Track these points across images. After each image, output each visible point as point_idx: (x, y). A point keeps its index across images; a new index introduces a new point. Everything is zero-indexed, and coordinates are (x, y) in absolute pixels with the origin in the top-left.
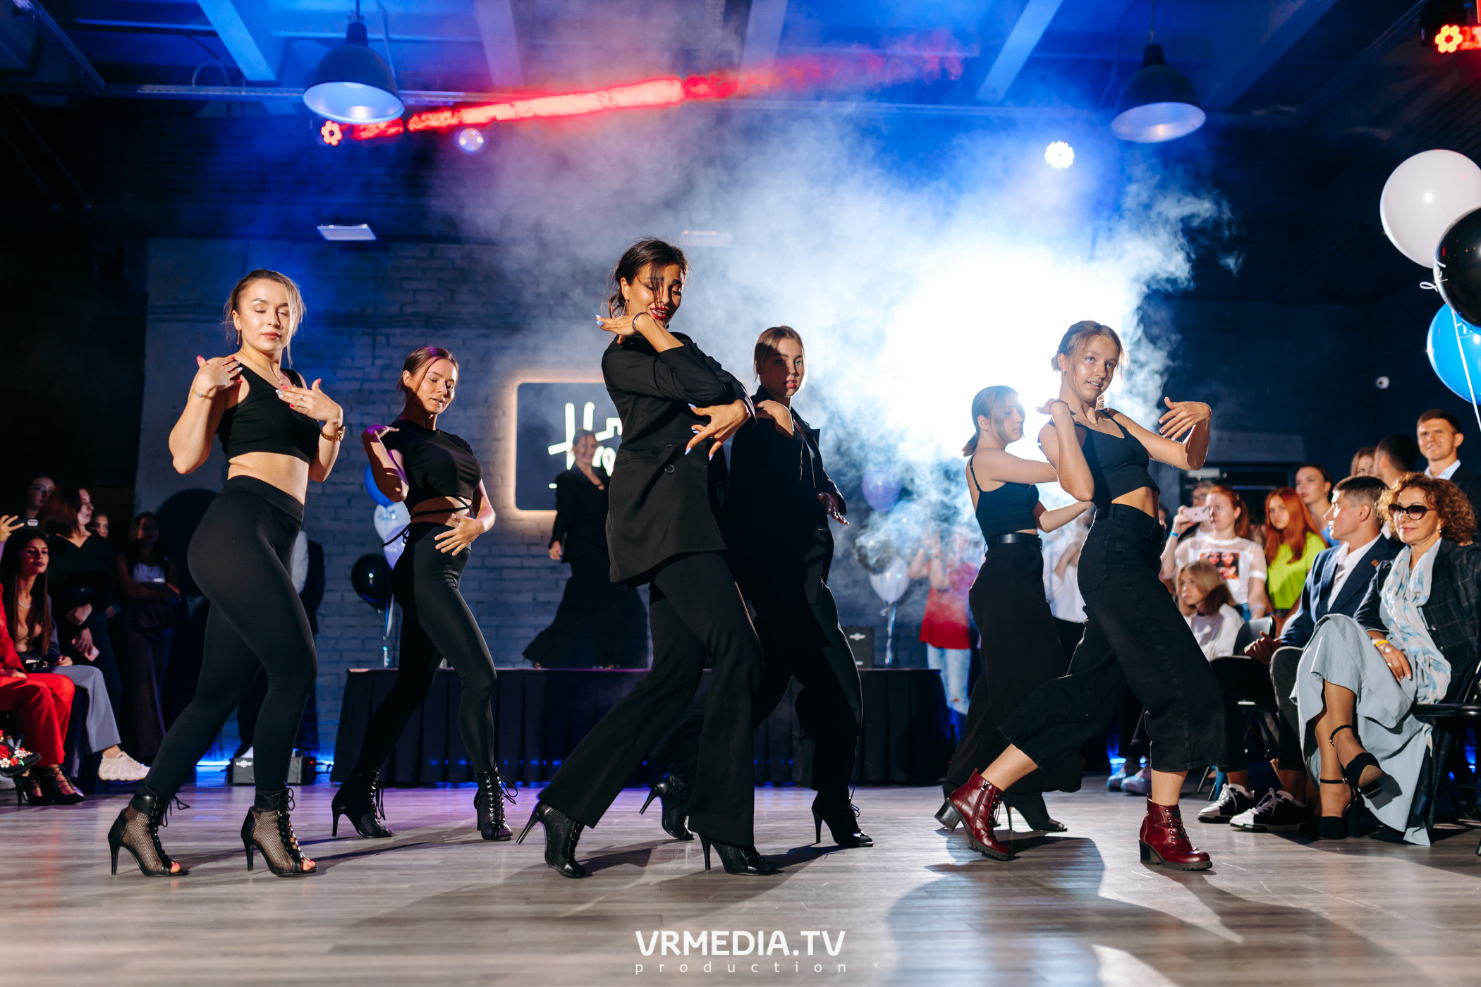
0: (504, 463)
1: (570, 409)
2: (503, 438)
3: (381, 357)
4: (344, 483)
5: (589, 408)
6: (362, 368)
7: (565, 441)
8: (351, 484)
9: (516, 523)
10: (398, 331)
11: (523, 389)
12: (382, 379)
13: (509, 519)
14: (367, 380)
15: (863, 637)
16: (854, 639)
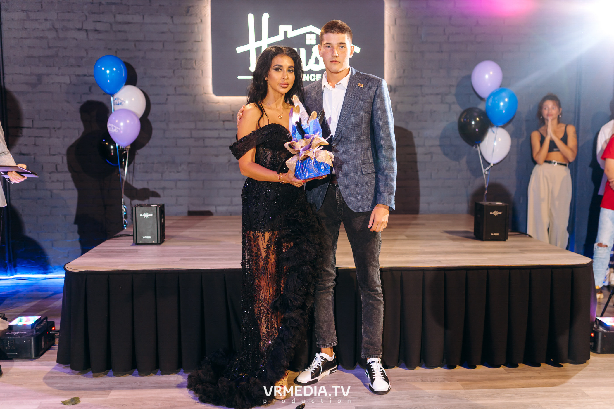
0: (203, 59)
1: (251, 18)
2: (202, 41)
4: (85, 75)
5: (266, 17)
7: (249, 44)
8: (91, 76)
9: (214, 104)
11: (216, 4)
13: (208, 102)
15: (500, 213)
16: (493, 215)
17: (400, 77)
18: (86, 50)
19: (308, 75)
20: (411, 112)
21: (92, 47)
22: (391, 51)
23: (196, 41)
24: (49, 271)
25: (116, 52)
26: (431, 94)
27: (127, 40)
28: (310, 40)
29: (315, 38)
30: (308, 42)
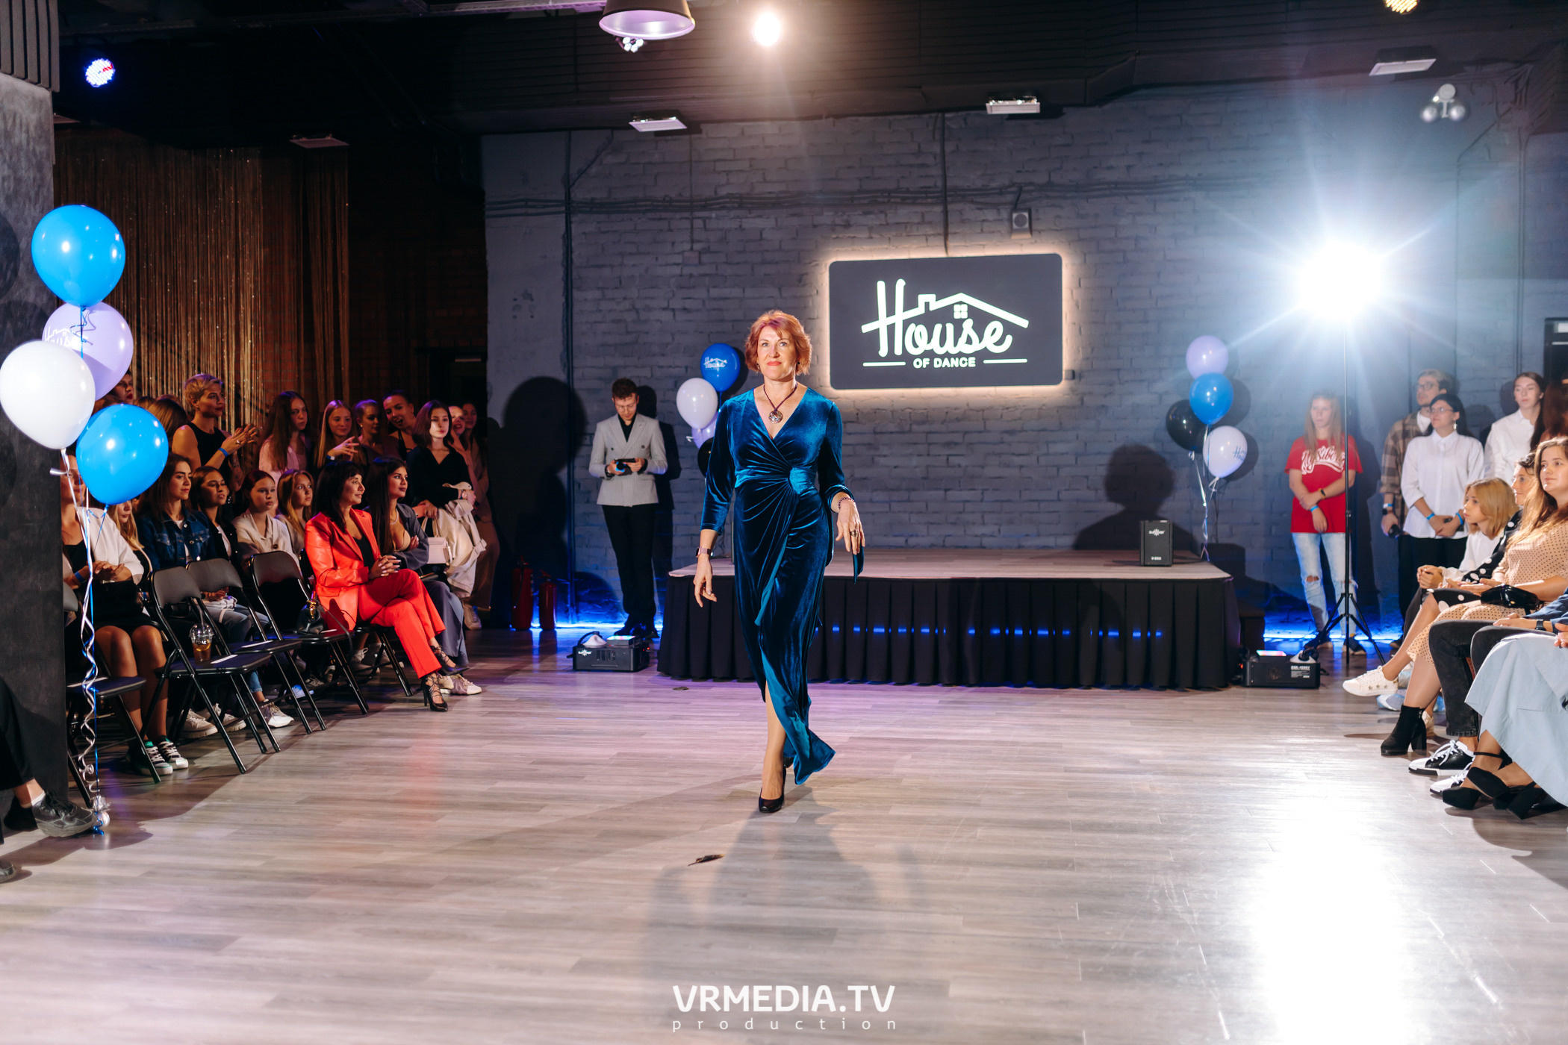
1: (881, 286)
2: (818, 318)
3: (699, 241)
4: (670, 367)
5: (900, 284)
6: (682, 253)
7: (877, 319)
8: (677, 367)
10: (714, 215)
11: (835, 268)
12: (700, 263)
14: (686, 265)
15: (1162, 532)
16: (1152, 535)
17: (1087, 359)
18: (672, 335)
19: (957, 359)
20: (1103, 406)
21: (679, 331)
22: (1075, 324)
23: (810, 319)
24: (618, 620)
25: (709, 335)
26: (1132, 381)
27: (722, 321)
28: (960, 312)
29: (966, 309)
30: (957, 316)
